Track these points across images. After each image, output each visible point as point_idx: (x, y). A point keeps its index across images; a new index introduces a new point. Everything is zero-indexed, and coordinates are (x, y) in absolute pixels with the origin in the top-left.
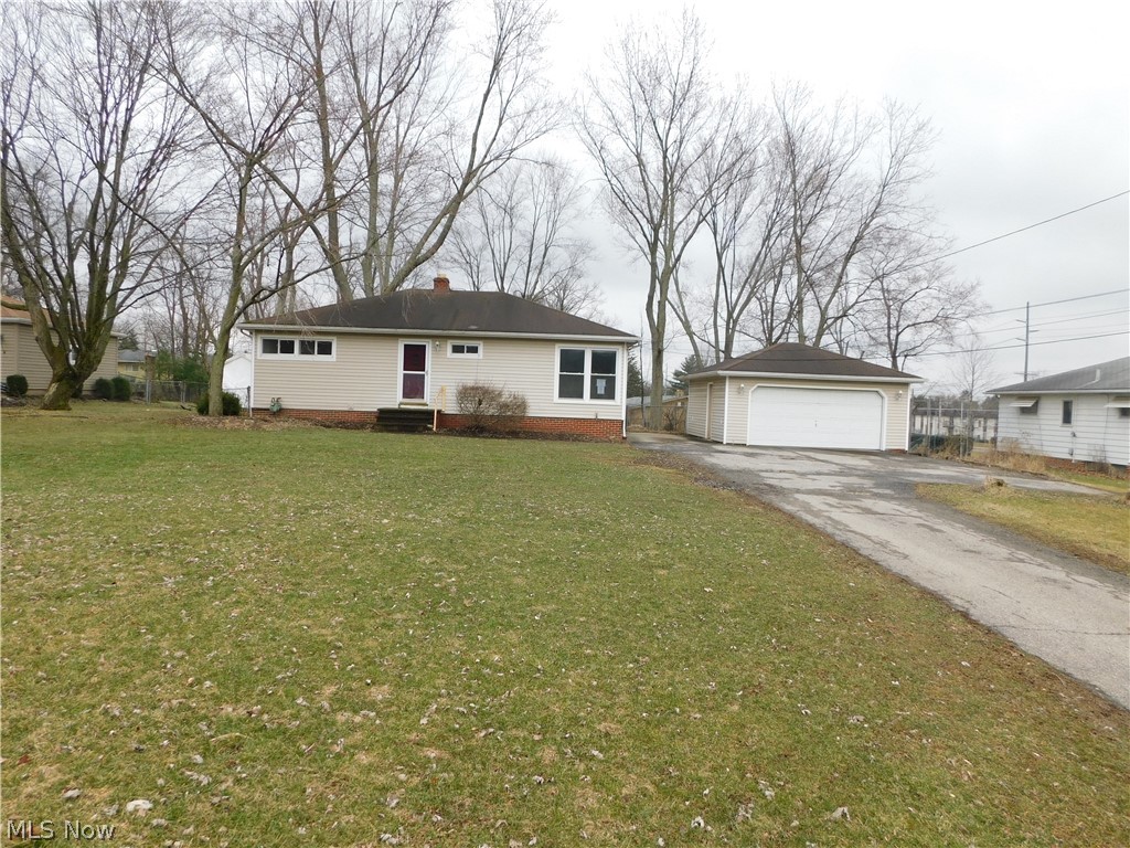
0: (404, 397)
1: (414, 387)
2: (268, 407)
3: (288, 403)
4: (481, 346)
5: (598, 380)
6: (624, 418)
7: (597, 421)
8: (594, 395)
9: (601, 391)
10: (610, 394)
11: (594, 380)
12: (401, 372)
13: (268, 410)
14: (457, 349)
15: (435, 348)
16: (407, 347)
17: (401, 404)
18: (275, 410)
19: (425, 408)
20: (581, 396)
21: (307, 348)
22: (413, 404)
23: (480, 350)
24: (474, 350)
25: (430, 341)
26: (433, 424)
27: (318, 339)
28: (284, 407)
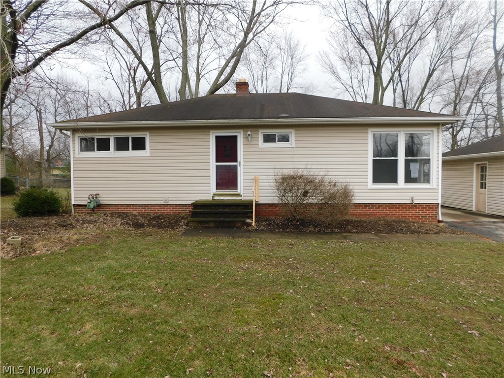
0: (217, 189)
1: (227, 179)
2: (85, 203)
3: (105, 199)
4: (292, 134)
5: (412, 164)
6: (440, 202)
7: (412, 205)
8: (409, 179)
9: (414, 175)
10: (426, 177)
11: (407, 163)
12: (213, 164)
13: (85, 205)
14: (268, 139)
15: (247, 138)
16: (218, 138)
17: (214, 195)
18: (92, 206)
19: (239, 198)
20: (394, 180)
21: (122, 145)
22: (226, 196)
23: (292, 138)
24: (285, 139)
25: (241, 131)
26: (251, 218)
27: (131, 135)
28: (102, 202)
